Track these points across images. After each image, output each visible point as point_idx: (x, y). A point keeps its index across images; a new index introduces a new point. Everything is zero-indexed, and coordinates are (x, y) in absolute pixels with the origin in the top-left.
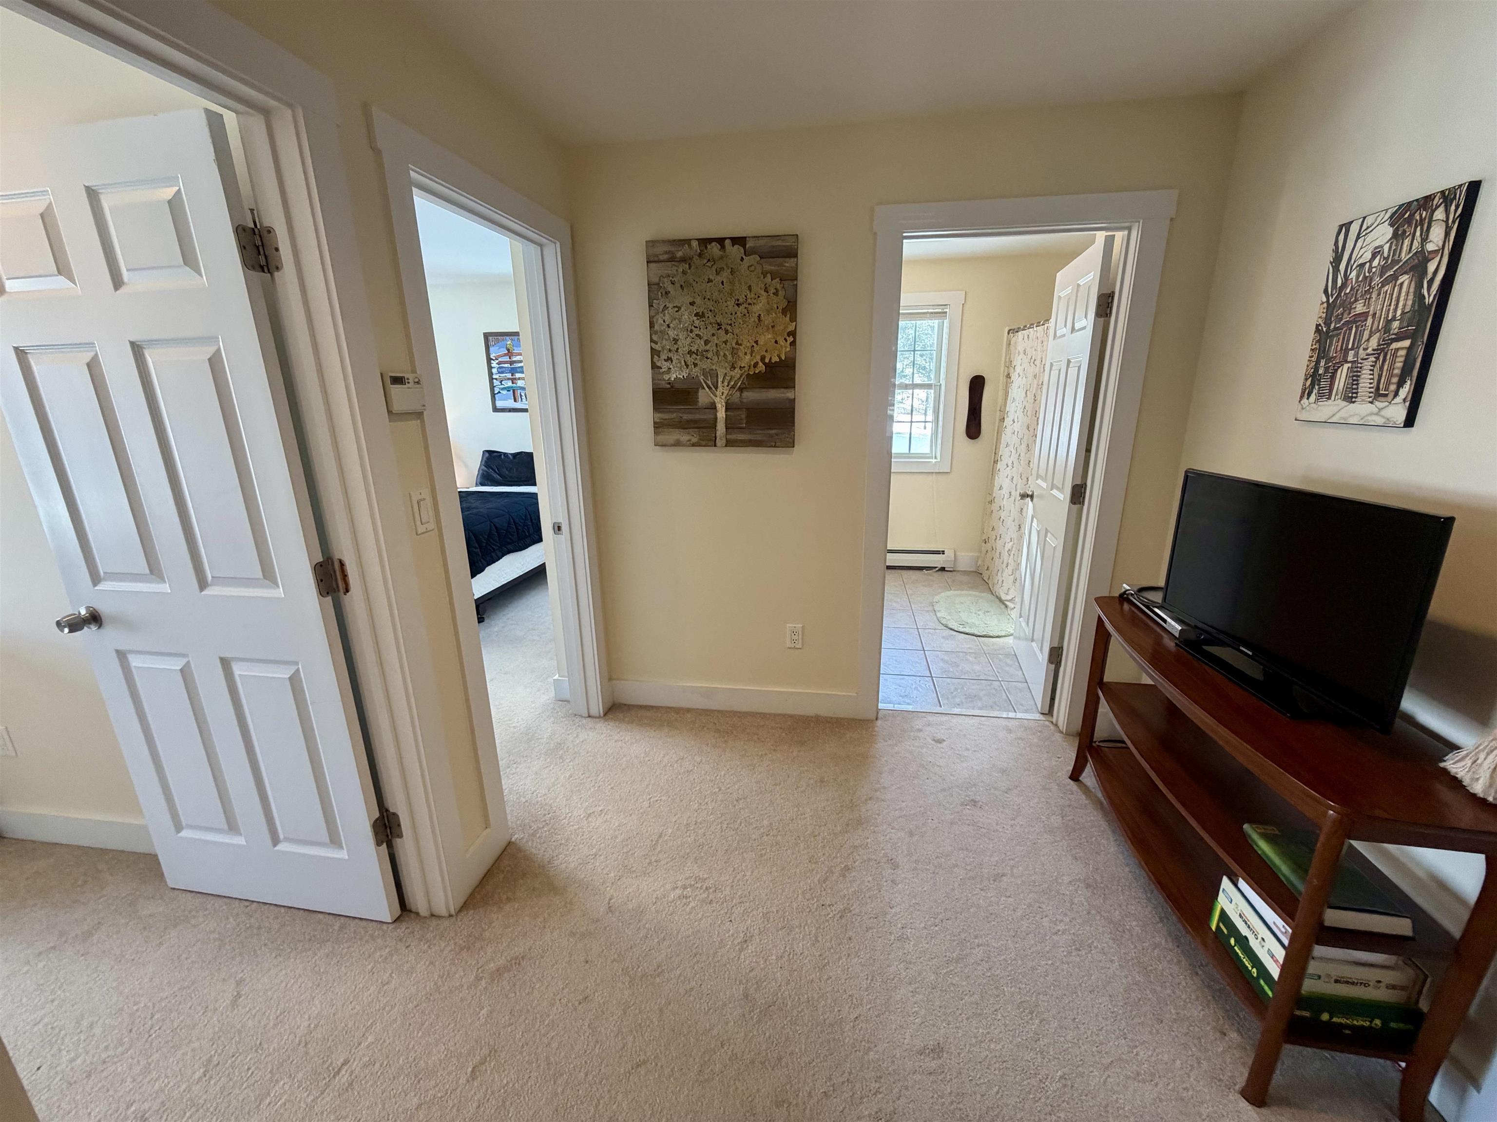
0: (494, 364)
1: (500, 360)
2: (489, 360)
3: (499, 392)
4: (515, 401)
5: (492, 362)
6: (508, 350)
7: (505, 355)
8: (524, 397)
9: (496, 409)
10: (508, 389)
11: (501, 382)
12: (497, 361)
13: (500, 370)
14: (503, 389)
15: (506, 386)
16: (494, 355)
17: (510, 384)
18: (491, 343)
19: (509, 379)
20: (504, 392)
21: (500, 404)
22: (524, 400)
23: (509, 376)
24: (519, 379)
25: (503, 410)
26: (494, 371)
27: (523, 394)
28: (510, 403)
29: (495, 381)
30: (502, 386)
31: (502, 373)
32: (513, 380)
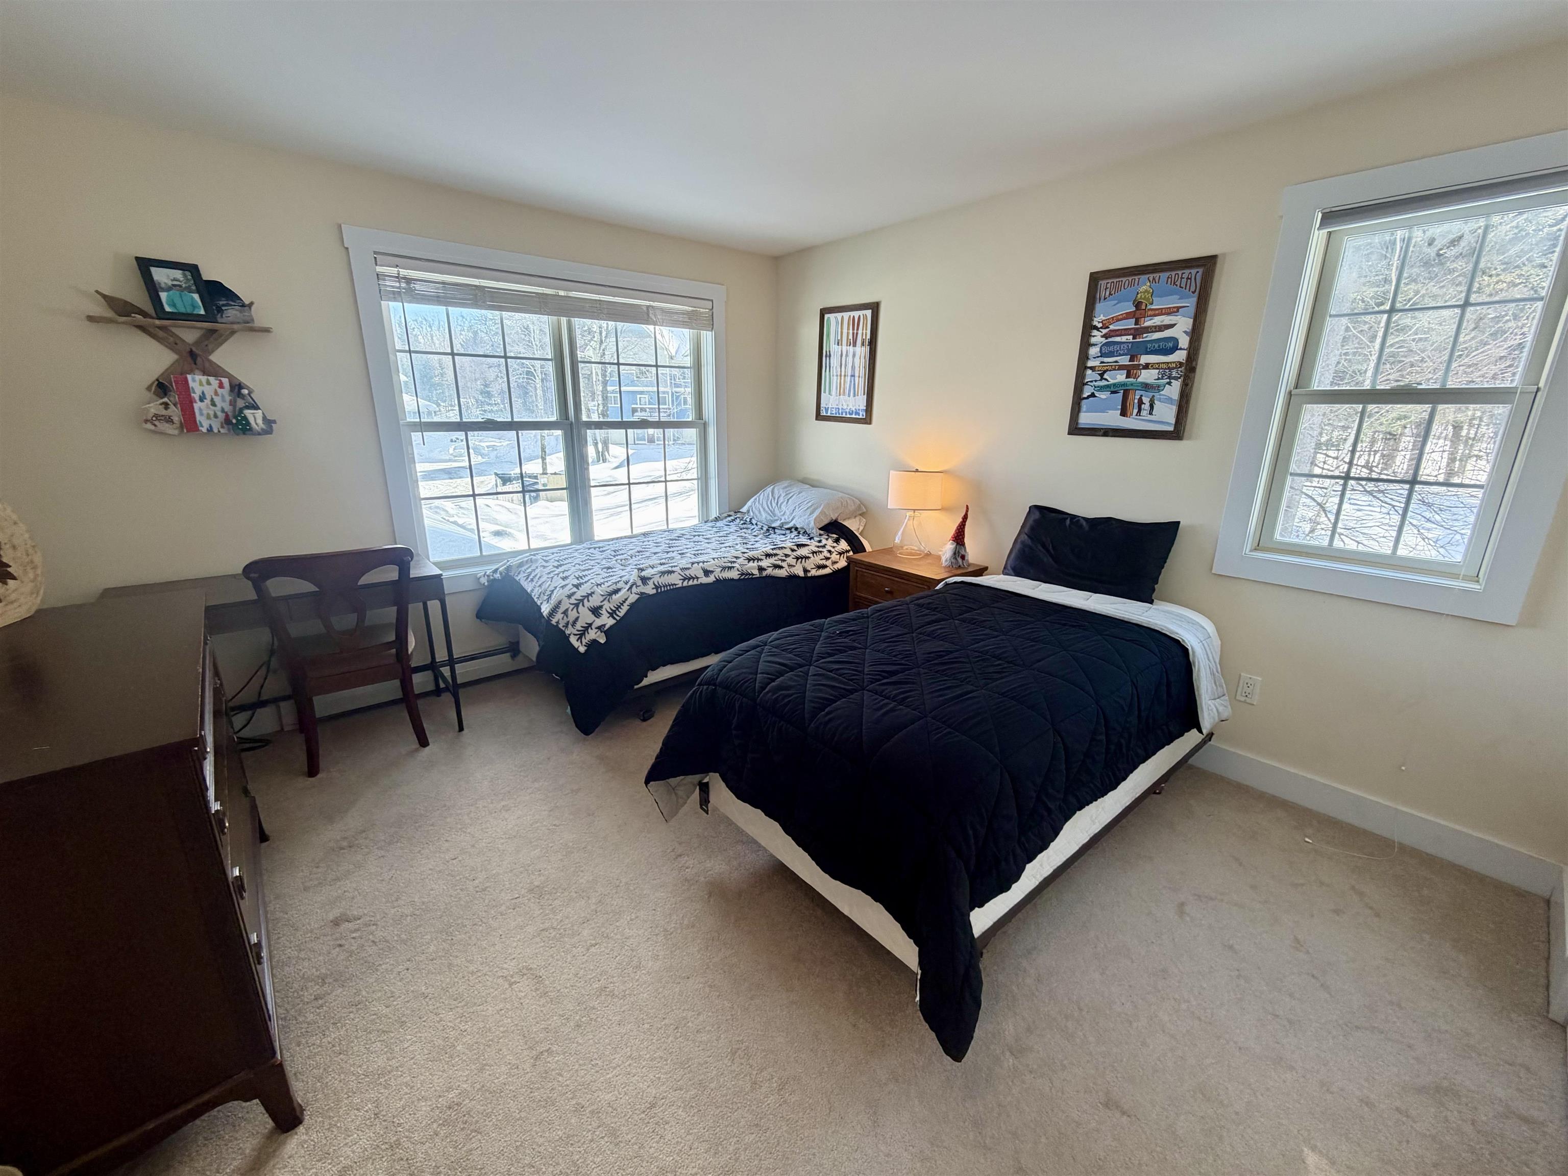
0: (1097, 338)
1: (1112, 327)
2: (1088, 328)
3: (1093, 395)
4: (1124, 413)
5: (1095, 332)
6: (1138, 305)
7: (1128, 316)
8: (1146, 406)
9: (1075, 429)
10: (1113, 389)
11: (1102, 375)
12: (1104, 331)
13: (1105, 350)
14: (1101, 389)
15: (1112, 381)
16: (1102, 317)
17: (1121, 377)
18: (1102, 292)
19: (1121, 368)
20: (1103, 395)
21: (1086, 419)
22: (1144, 413)
23: (1124, 360)
24: (1147, 366)
25: (1092, 431)
26: (1093, 351)
27: (1146, 400)
28: (1113, 419)
29: (1089, 372)
30: (1104, 383)
31: (1111, 354)
32: (1130, 371)
